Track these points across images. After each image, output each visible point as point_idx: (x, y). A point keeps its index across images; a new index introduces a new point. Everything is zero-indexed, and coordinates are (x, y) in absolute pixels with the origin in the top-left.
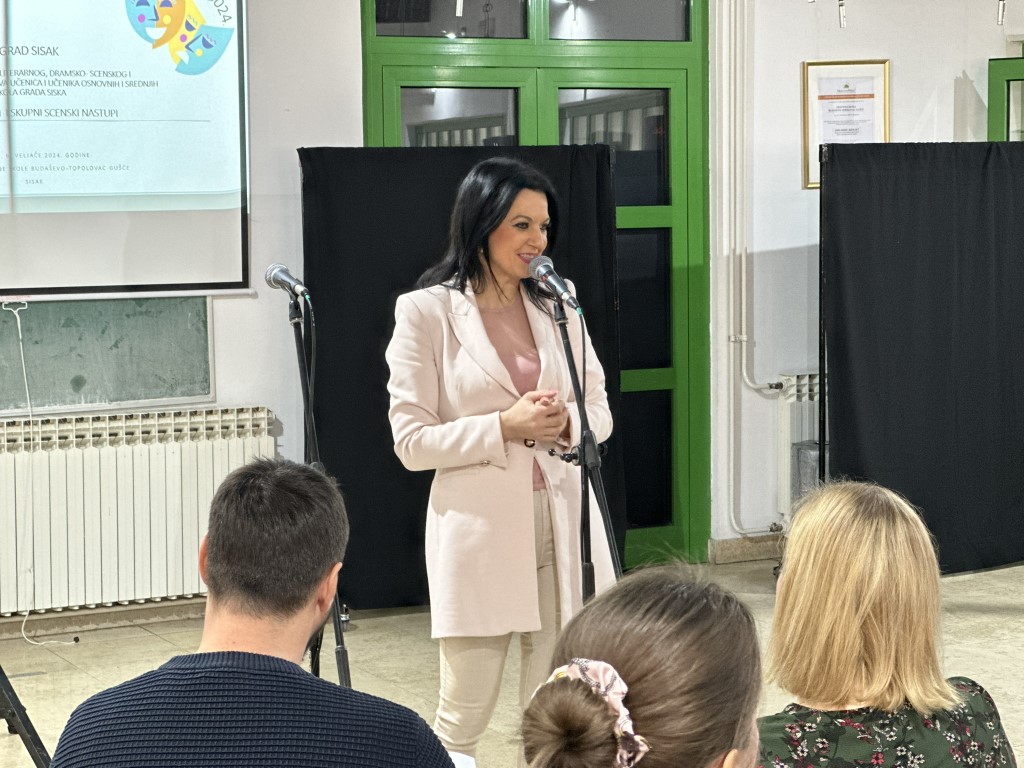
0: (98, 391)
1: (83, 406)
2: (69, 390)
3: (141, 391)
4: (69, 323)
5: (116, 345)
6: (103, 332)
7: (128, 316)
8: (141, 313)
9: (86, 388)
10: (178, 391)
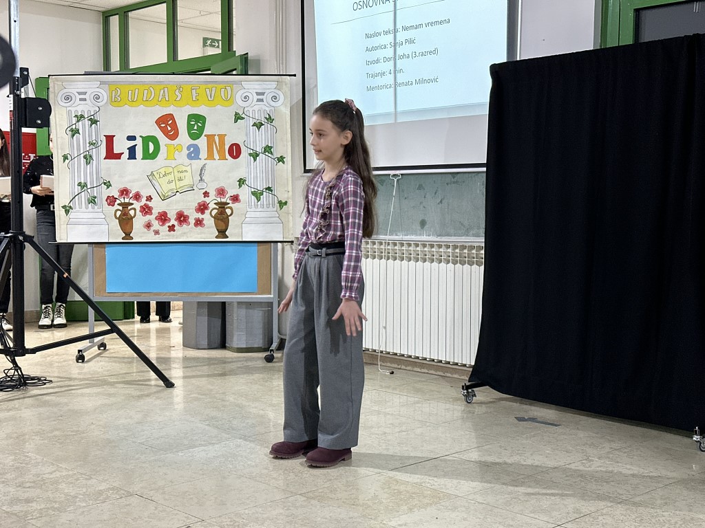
0: (432, 230)
1: (424, 238)
2: (419, 228)
3: (452, 231)
4: (420, 187)
5: (441, 202)
6: (435, 193)
7: (447, 184)
8: (454, 183)
9: (426, 226)
10: (471, 233)
